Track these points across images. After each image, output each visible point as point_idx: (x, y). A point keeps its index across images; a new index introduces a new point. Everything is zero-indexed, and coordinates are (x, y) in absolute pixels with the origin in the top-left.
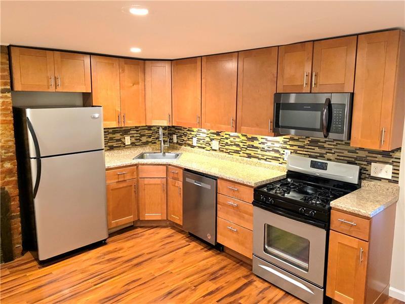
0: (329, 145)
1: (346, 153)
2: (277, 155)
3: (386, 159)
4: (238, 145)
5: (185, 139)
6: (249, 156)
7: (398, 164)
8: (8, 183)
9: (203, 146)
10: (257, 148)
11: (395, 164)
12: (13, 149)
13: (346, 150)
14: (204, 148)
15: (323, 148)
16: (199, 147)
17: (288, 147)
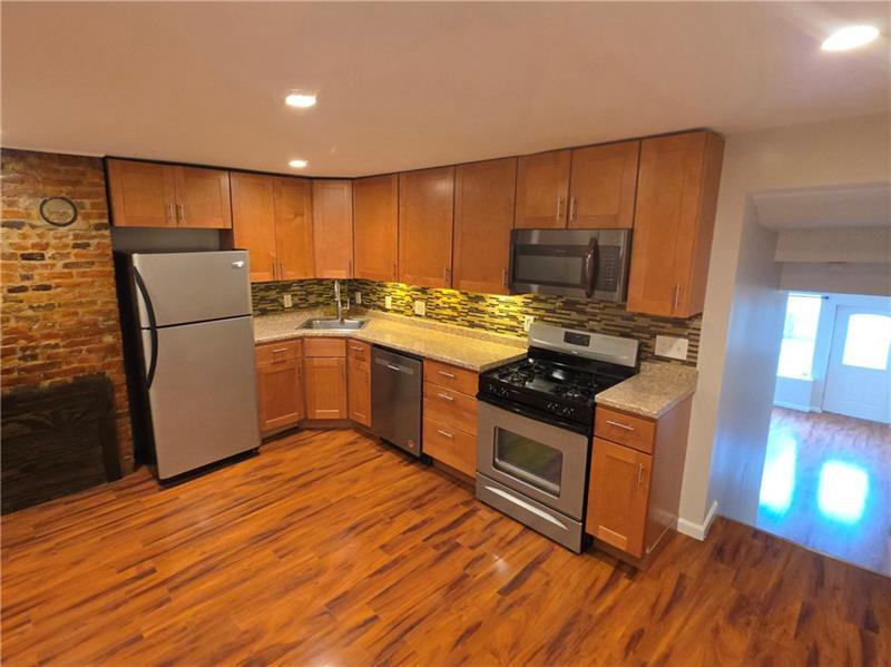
0: (593, 308)
1: (619, 321)
2: (514, 323)
3: (679, 330)
4: (454, 309)
5: (374, 298)
6: (472, 325)
7: (696, 338)
8: (109, 366)
9: (402, 309)
10: (483, 312)
11: (692, 337)
12: (116, 315)
13: (617, 316)
14: (402, 312)
15: (583, 312)
16: (396, 311)
17: (531, 311)
